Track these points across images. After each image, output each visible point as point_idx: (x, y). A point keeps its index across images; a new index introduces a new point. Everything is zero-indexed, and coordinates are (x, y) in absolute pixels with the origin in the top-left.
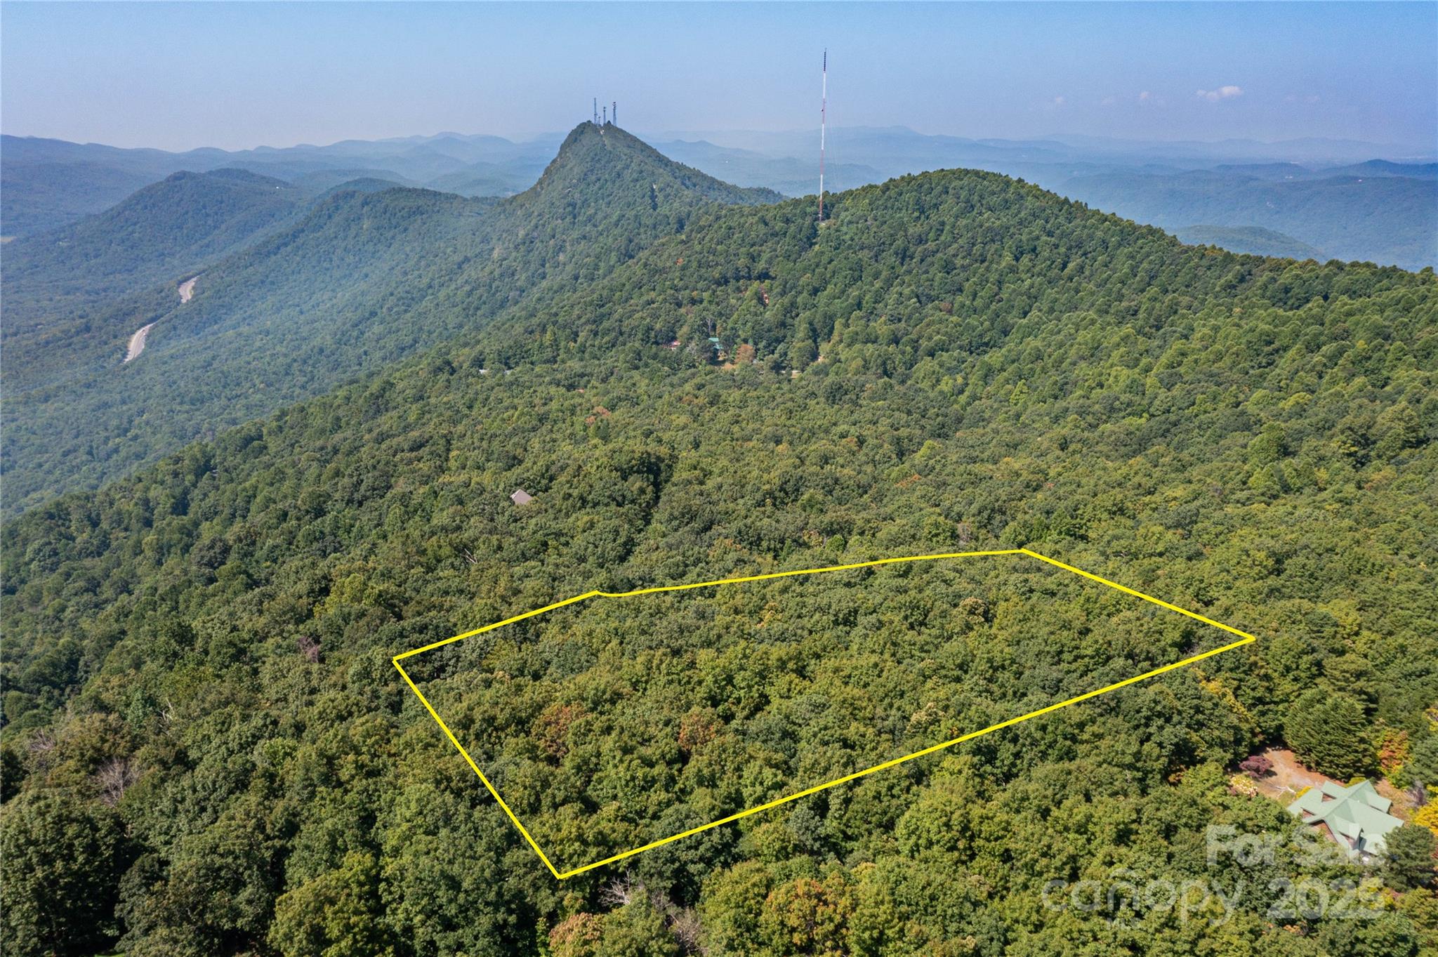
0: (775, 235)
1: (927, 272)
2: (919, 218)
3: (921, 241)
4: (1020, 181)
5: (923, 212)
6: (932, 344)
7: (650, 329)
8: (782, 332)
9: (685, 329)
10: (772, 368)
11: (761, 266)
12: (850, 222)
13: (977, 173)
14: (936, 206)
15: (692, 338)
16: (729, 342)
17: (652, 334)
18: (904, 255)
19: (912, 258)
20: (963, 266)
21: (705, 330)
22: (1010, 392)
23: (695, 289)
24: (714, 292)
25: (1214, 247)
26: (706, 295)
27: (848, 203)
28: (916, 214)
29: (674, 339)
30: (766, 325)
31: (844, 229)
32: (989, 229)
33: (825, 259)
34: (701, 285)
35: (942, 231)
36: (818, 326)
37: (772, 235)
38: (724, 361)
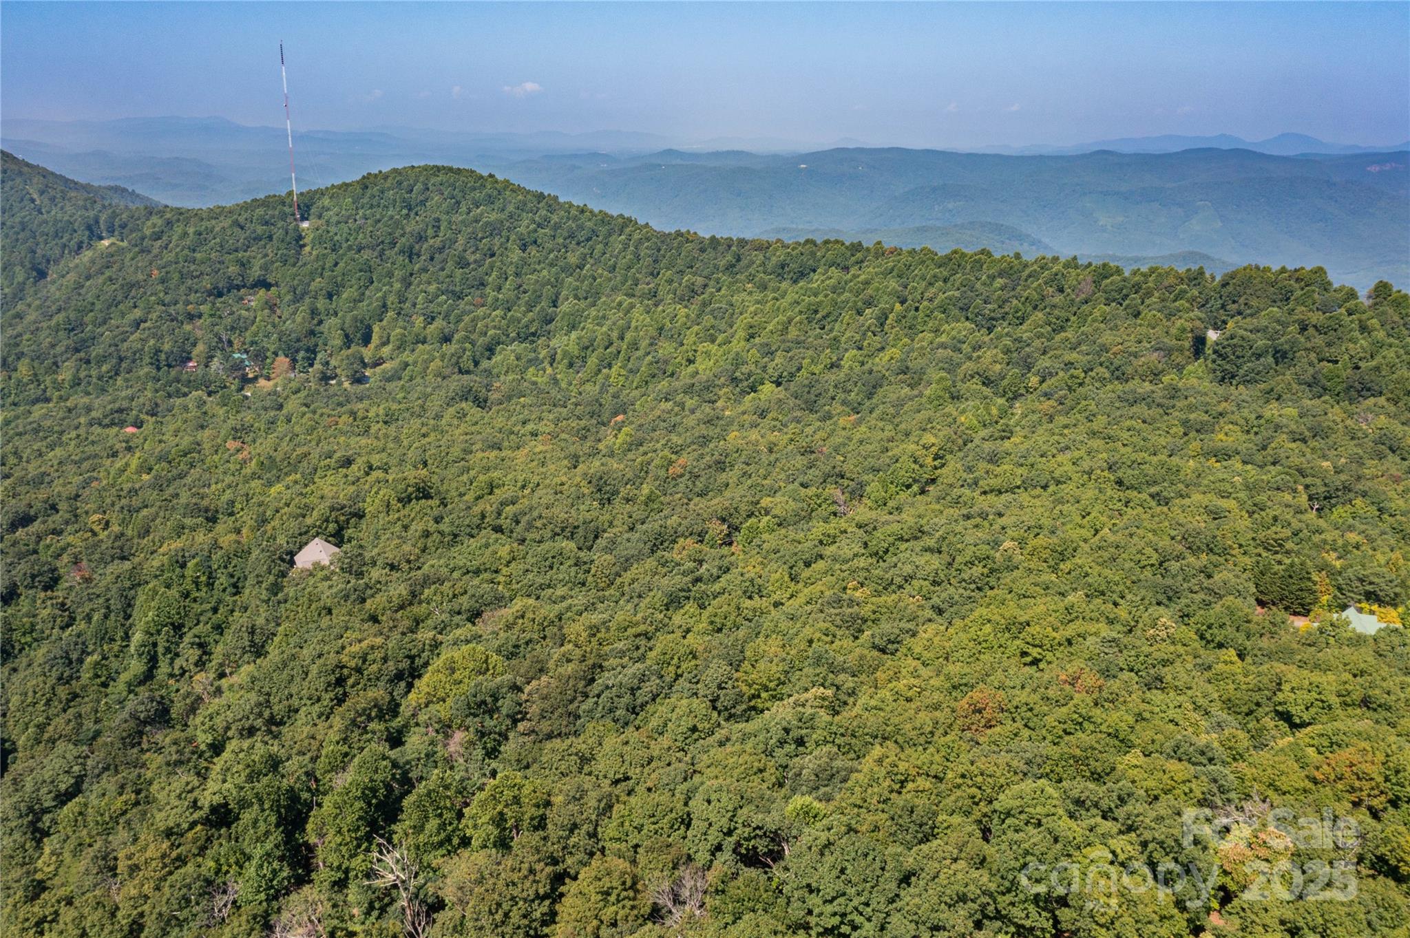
0: (258, 239)
1: (443, 269)
2: (408, 215)
3: (421, 238)
4: (491, 176)
5: (410, 210)
6: (487, 339)
7: (158, 351)
8: (313, 340)
9: (200, 347)
10: (321, 380)
11: (255, 272)
12: (339, 222)
13: (450, 169)
14: (423, 203)
15: (212, 357)
16: (260, 357)
17: (163, 356)
18: (411, 254)
19: (419, 256)
20: (475, 261)
21: (222, 345)
22: (608, 377)
23: (188, 303)
24: (214, 304)
25: (688, 232)
26: (204, 308)
27: (326, 201)
28: (405, 211)
29: (190, 359)
30: (293, 335)
31: (333, 229)
32: (487, 223)
33: (329, 263)
34: (192, 297)
35: (439, 227)
36: (350, 331)
37: (254, 239)
38: (256, 378)
